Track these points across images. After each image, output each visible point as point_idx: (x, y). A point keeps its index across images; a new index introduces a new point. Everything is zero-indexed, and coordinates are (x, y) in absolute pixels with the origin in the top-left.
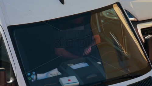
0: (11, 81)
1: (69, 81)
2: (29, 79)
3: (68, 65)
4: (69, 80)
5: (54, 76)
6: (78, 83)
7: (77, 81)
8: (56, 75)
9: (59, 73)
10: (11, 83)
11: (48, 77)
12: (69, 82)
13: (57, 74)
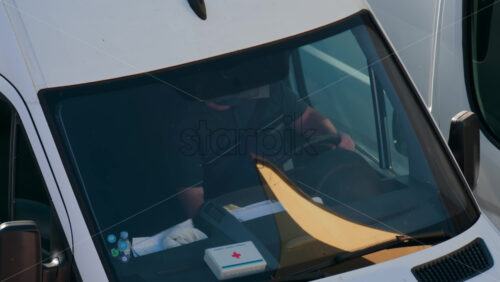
0: (55, 262)
1: (235, 258)
2: (114, 253)
3: (226, 208)
4: (236, 255)
5: (186, 242)
6: (264, 264)
7: (259, 256)
8: (192, 240)
9: (200, 235)
10: (56, 267)
11: (166, 248)
12: (235, 261)
13: (195, 237)
